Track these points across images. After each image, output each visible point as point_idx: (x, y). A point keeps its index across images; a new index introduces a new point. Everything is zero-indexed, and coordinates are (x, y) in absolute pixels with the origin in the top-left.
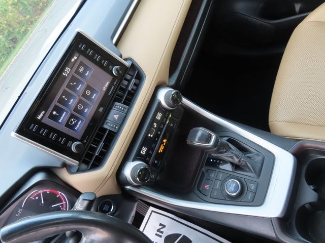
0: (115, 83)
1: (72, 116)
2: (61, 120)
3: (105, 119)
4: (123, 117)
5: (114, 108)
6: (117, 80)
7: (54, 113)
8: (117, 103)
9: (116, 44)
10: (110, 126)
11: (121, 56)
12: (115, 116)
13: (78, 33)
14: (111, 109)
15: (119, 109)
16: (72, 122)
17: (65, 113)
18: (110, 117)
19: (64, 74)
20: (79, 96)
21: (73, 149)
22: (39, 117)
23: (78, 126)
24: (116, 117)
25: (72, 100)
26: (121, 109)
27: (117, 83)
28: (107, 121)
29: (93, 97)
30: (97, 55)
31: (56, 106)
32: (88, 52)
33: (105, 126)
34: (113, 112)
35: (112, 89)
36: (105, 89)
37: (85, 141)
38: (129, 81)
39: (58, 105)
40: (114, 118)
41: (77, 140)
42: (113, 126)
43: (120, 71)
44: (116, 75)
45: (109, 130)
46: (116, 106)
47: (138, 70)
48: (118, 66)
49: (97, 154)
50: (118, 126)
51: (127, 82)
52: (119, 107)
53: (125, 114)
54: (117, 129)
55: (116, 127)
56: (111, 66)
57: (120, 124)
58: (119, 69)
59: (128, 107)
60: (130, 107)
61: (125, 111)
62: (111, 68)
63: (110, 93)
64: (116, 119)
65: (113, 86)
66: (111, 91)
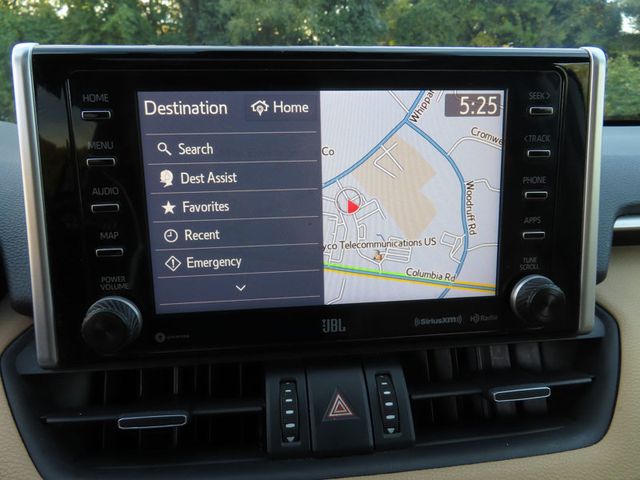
0: (475, 318)
3: (306, 365)
5: (371, 375)
6: (493, 318)
8: (399, 376)
10: (281, 407)
11: (600, 277)
12: (339, 400)
13: (586, 59)
14: (362, 362)
15: (380, 400)
18: (317, 381)
21: (93, 311)
24: (339, 408)
26: (382, 412)
27: (482, 325)
28: (300, 379)
30: (542, 180)
32: (533, 138)
33: (271, 385)
34: (355, 378)
35: (445, 320)
37: (160, 337)
38: (517, 373)
40: (328, 402)
42: (290, 419)
43: (546, 311)
44: (517, 302)
45: (264, 409)
46: (387, 378)
47: (593, 379)
48: (558, 289)
49: (124, 423)
50: (299, 443)
51: (509, 364)
52: (388, 398)
53: (372, 443)
54: (283, 444)
55: (291, 439)
56: (534, 260)
57: (314, 448)
58: (551, 299)
59: (414, 438)
60: (417, 445)
61: (385, 436)
62: (529, 267)
63: (424, 322)
64: (327, 417)
65: (458, 319)
66: (433, 321)
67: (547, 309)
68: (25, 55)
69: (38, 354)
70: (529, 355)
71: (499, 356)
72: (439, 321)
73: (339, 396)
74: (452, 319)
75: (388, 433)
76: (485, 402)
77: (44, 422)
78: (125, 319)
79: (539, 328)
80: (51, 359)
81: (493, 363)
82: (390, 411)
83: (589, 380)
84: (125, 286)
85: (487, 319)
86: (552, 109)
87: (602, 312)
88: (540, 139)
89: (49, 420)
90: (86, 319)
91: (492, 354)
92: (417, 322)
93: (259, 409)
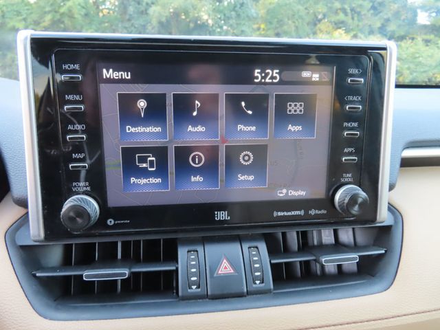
0: (312, 212)
1: (161, 152)
2: (133, 130)
3: (204, 241)
4: (234, 290)
5: (246, 246)
6: (324, 212)
7: (142, 104)
8: (263, 247)
9: (407, 163)
10: (188, 267)
11: (391, 187)
12: (225, 263)
13: (385, 49)
14: (240, 239)
15: (251, 263)
16: (143, 160)
17: (158, 129)
18: (213, 251)
19: (257, 72)
20: (223, 141)
21: (68, 204)
22: (108, 73)
23: (144, 181)
24: (225, 269)
25: (200, 129)
26: (252, 270)
27: (317, 216)
28: (200, 249)
29: (241, 178)
30: (355, 125)
31: (163, 97)
32: (351, 98)
33: (182, 252)
34: (234, 249)
35: (293, 213)
36: (282, 194)
37: (111, 222)
38: (338, 246)
39: (170, 102)
40: (217, 264)
41: (102, 201)
42: (194, 274)
43: (356, 208)
44: (339, 203)
45: (177, 269)
46: (256, 249)
47: (386, 251)
48: (364, 194)
49: (87, 276)
50: (199, 290)
51: (334, 242)
52: (256, 262)
53: (245, 290)
54: (189, 290)
55: (194, 287)
56: (350, 175)
57: (209, 293)
58: (360, 200)
59: (272, 287)
60: (275, 292)
61: (254, 286)
62: (346, 180)
63: (280, 214)
64: (217, 274)
65: (302, 213)
66: (286, 214)
67: (357, 206)
68: (26, 38)
69: (31, 232)
70: (346, 235)
71: (327, 236)
72: (289, 214)
73: (225, 261)
74: (297, 213)
75: (255, 283)
76: (318, 265)
77: (34, 276)
78: (89, 210)
79: (352, 219)
80: (39, 235)
81: (324, 241)
82: (257, 270)
83: (383, 252)
84: (89, 189)
85: (320, 212)
86: (362, 80)
87: (392, 209)
88: (355, 98)
89: (38, 275)
90: (64, 210)
91: (323, 235)
92: (275, 214)
93: (174, 268)
